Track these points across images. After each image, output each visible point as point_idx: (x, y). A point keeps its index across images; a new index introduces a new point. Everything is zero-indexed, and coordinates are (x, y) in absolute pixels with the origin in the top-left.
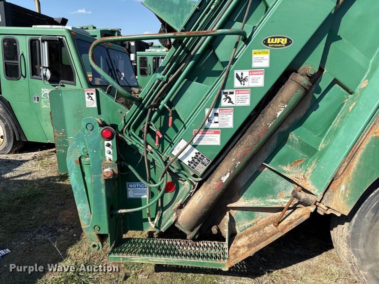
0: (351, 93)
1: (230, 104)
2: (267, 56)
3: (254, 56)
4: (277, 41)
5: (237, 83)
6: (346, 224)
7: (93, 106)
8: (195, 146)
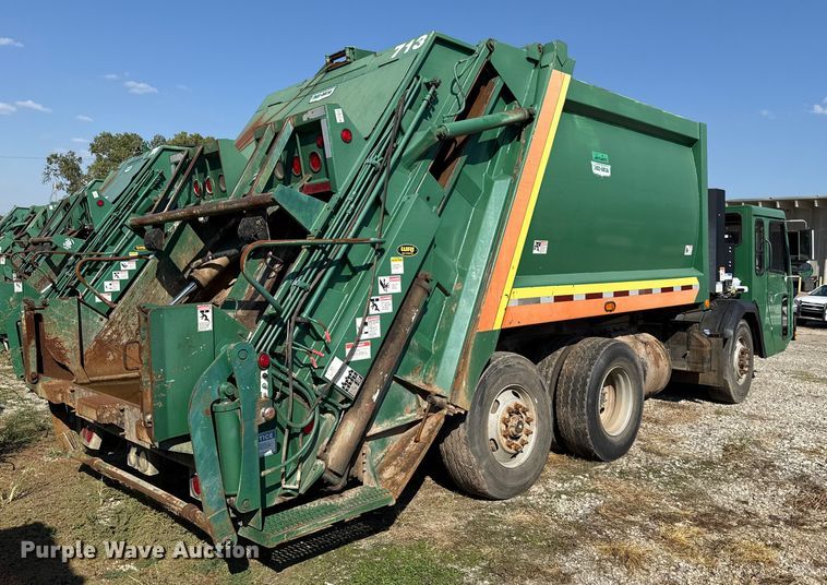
0: (447, 295)
1: (377, 312)
2: (401, 263)
3: (392, 263)
4: (408, 249)
5: (381, 290)
6: (461, 425)
7: (207, 329)
8: (348, 363)
